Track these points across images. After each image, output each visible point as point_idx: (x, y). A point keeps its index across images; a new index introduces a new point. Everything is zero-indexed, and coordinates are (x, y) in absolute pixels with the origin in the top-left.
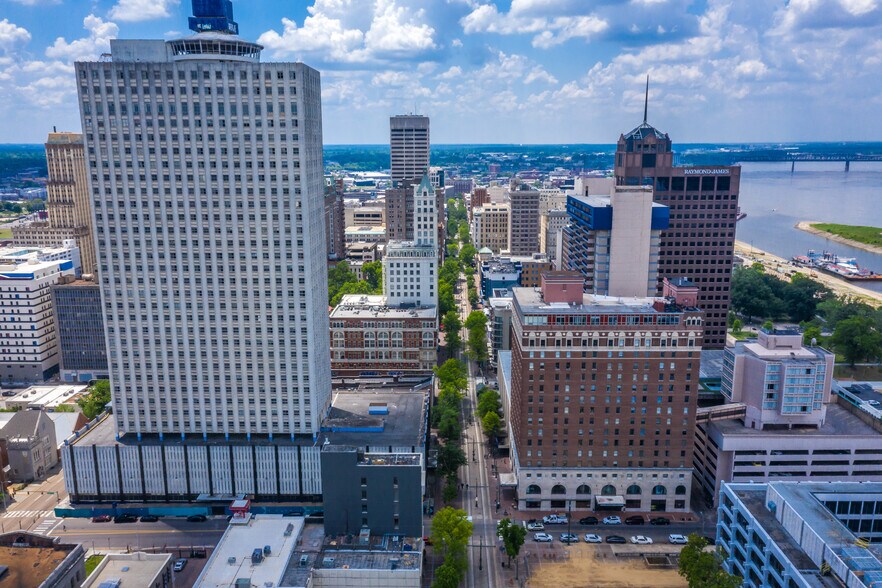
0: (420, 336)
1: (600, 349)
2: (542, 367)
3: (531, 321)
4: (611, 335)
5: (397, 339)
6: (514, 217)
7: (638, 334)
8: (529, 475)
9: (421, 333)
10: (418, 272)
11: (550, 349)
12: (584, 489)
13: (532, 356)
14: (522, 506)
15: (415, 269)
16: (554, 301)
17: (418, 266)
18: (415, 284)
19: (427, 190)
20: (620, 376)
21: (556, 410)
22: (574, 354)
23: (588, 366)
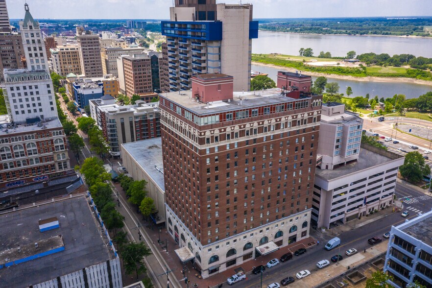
0: (52, 143)
1: (259, 136)
2: (217, 160)
3: (206, 122)
4: (266, 123)
5: (31, 149)
6: (84, 52)
7: (283, 119)
8: (210, 250)
9: (52, 140)
10: (37, 93)
11: (222, 143)
12: (249, 245)
13: (208, 152)
14: (205, 275)
15: (34, 90)
16: (213, 100)
17: (36, 87)
18: (36, 102)
19: (32, 25)
20: (271, 154)
21: (228, 193)
22: (239, 144)
23: (250, 151)
